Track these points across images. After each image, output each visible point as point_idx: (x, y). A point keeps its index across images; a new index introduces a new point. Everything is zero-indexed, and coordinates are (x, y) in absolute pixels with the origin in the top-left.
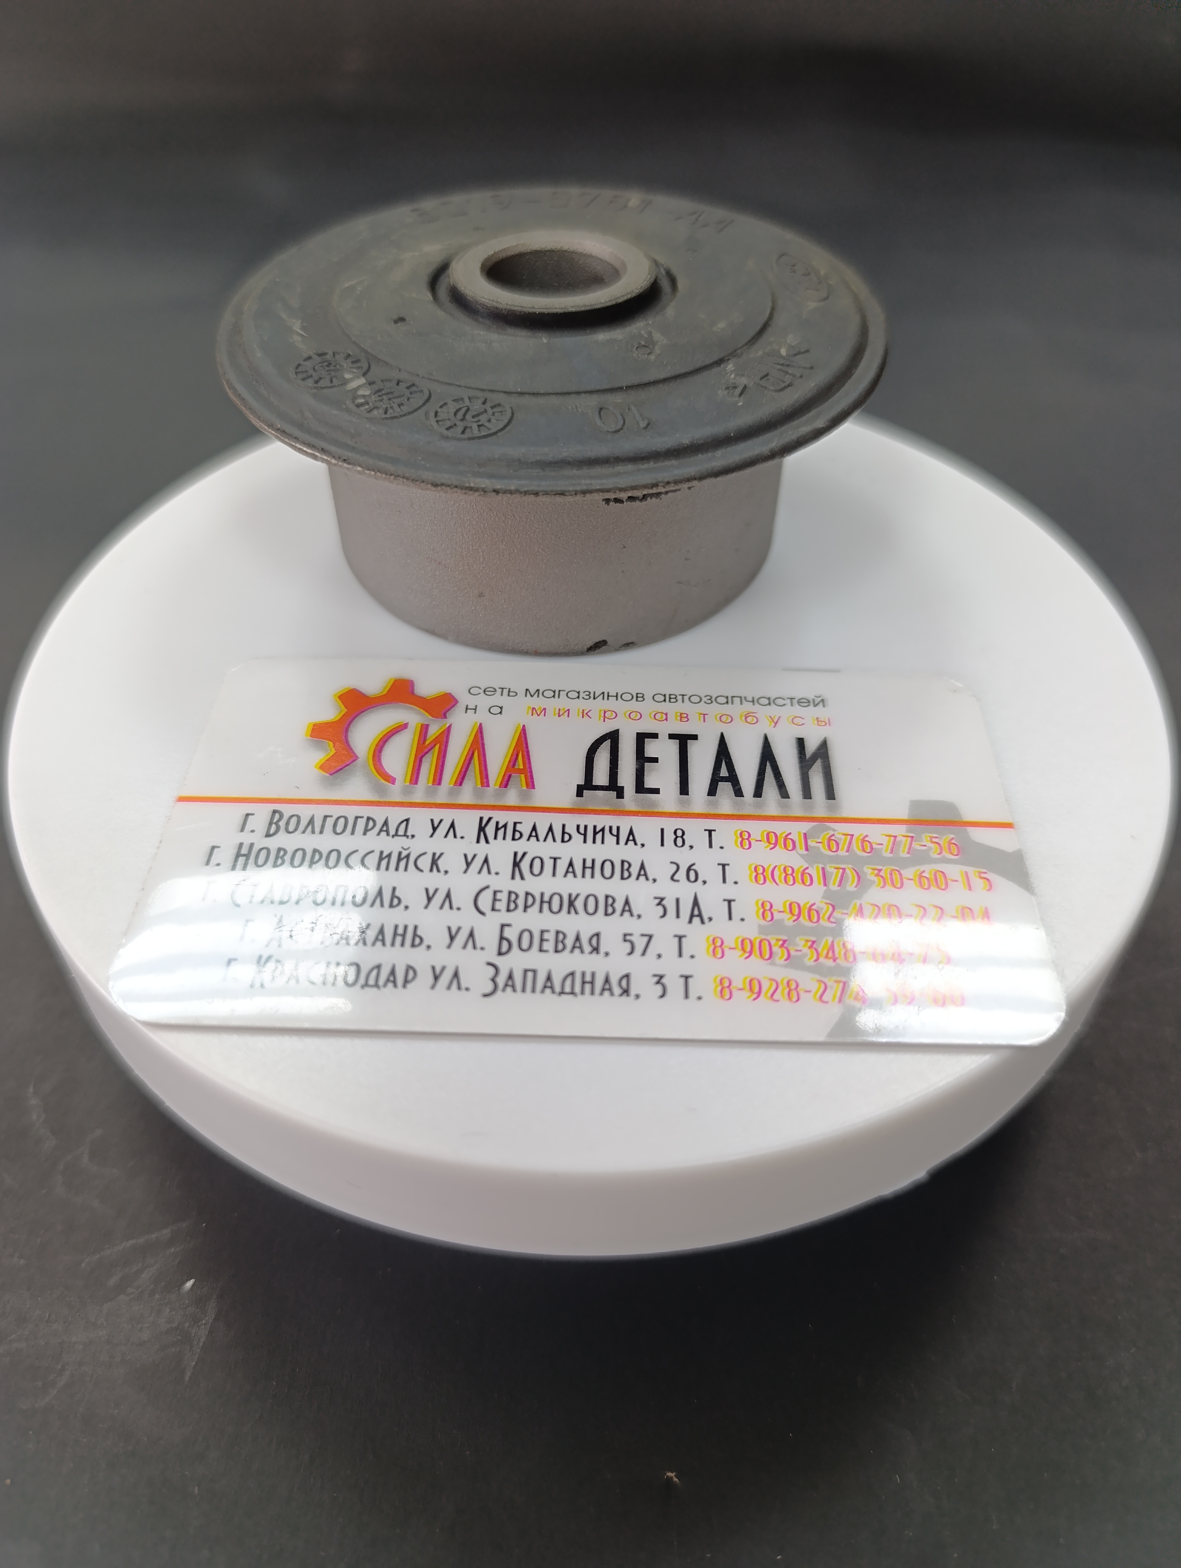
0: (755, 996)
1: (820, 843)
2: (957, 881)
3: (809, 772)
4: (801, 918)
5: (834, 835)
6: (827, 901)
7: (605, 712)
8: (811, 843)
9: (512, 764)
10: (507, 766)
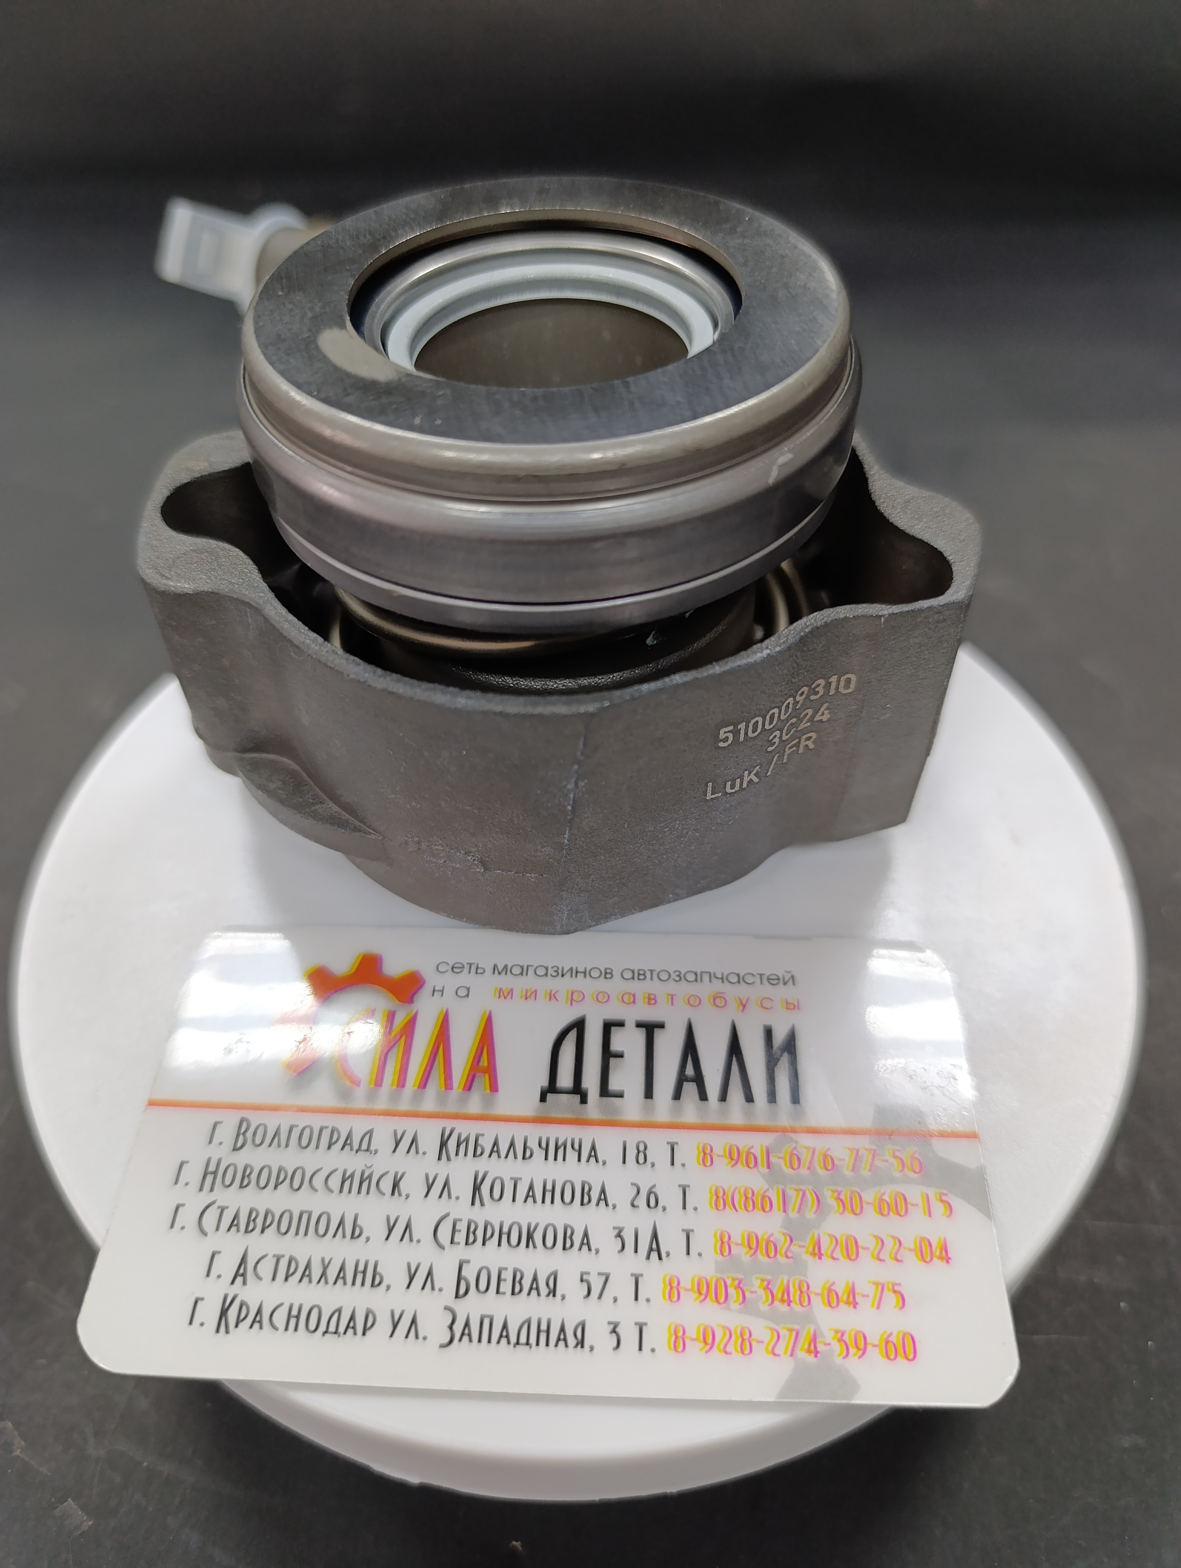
0: (708, 1347)
1: (782, 1158)
2: (917, 1205)
3: (776, 1069)
4: (758, 1252)
5: (795, 1148)
6: (785, 1231)
7: (572, 993)
8: (773, 1159)
9: (476, 1060)
10: (472, 1064)
